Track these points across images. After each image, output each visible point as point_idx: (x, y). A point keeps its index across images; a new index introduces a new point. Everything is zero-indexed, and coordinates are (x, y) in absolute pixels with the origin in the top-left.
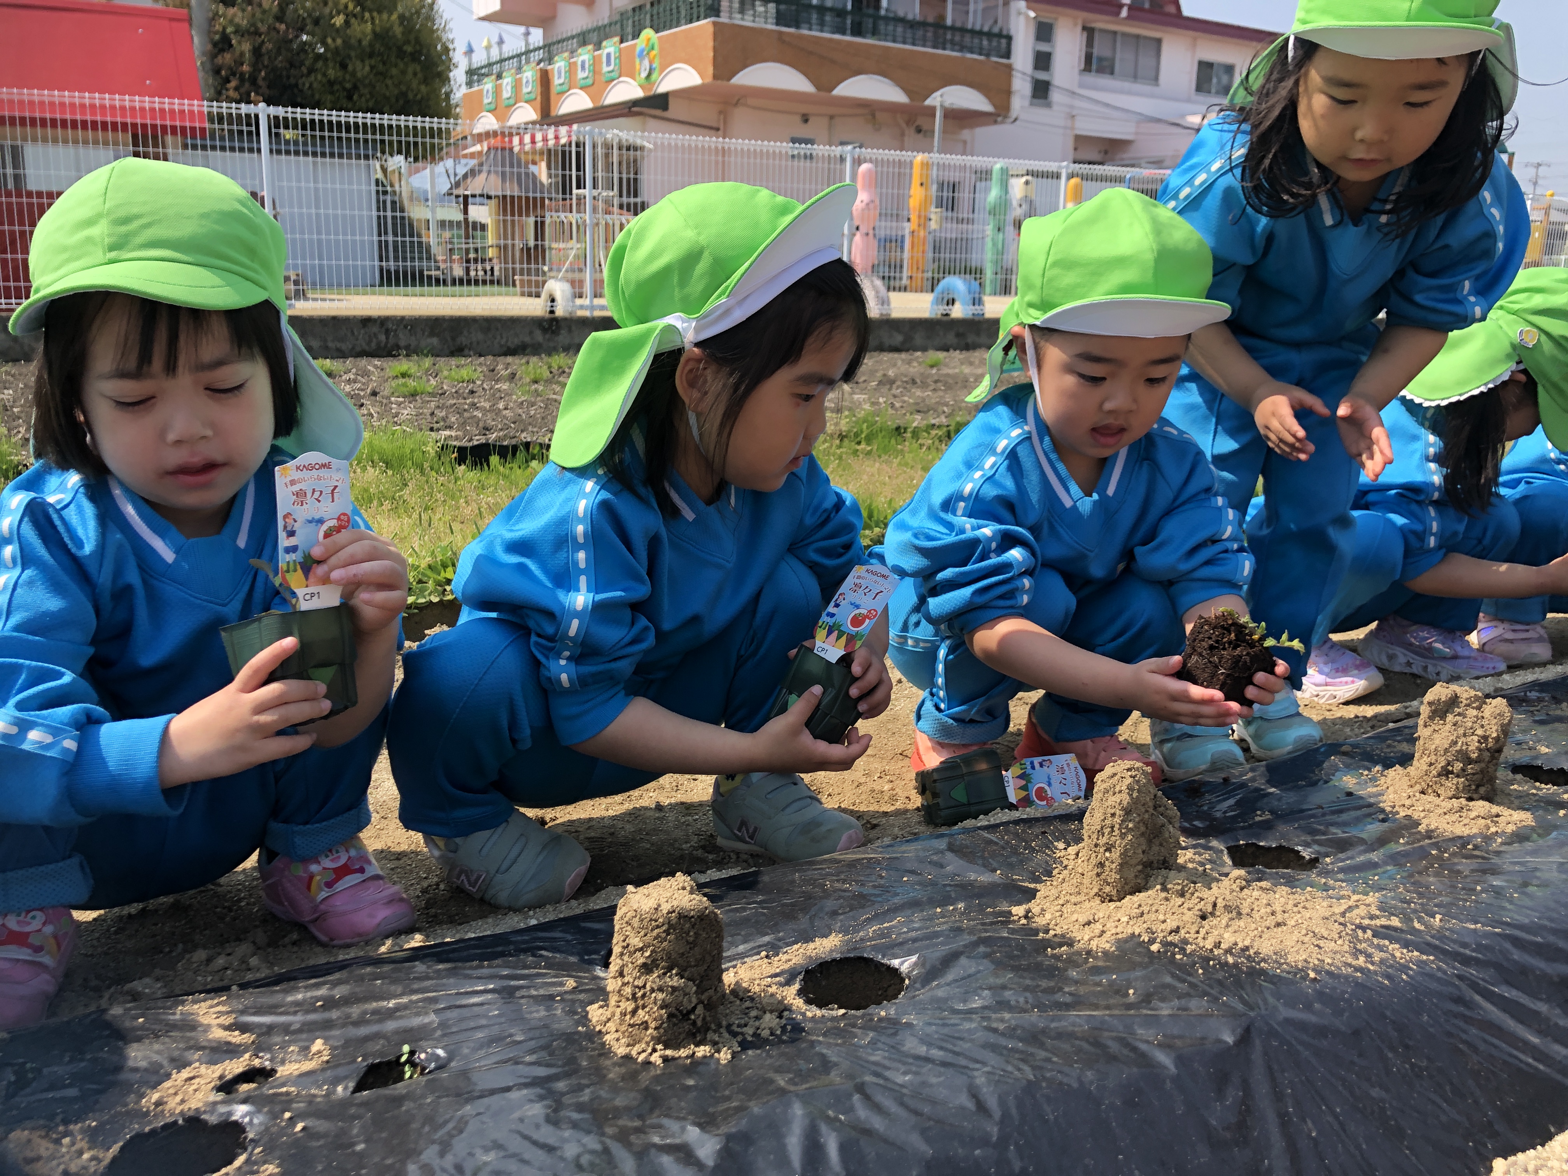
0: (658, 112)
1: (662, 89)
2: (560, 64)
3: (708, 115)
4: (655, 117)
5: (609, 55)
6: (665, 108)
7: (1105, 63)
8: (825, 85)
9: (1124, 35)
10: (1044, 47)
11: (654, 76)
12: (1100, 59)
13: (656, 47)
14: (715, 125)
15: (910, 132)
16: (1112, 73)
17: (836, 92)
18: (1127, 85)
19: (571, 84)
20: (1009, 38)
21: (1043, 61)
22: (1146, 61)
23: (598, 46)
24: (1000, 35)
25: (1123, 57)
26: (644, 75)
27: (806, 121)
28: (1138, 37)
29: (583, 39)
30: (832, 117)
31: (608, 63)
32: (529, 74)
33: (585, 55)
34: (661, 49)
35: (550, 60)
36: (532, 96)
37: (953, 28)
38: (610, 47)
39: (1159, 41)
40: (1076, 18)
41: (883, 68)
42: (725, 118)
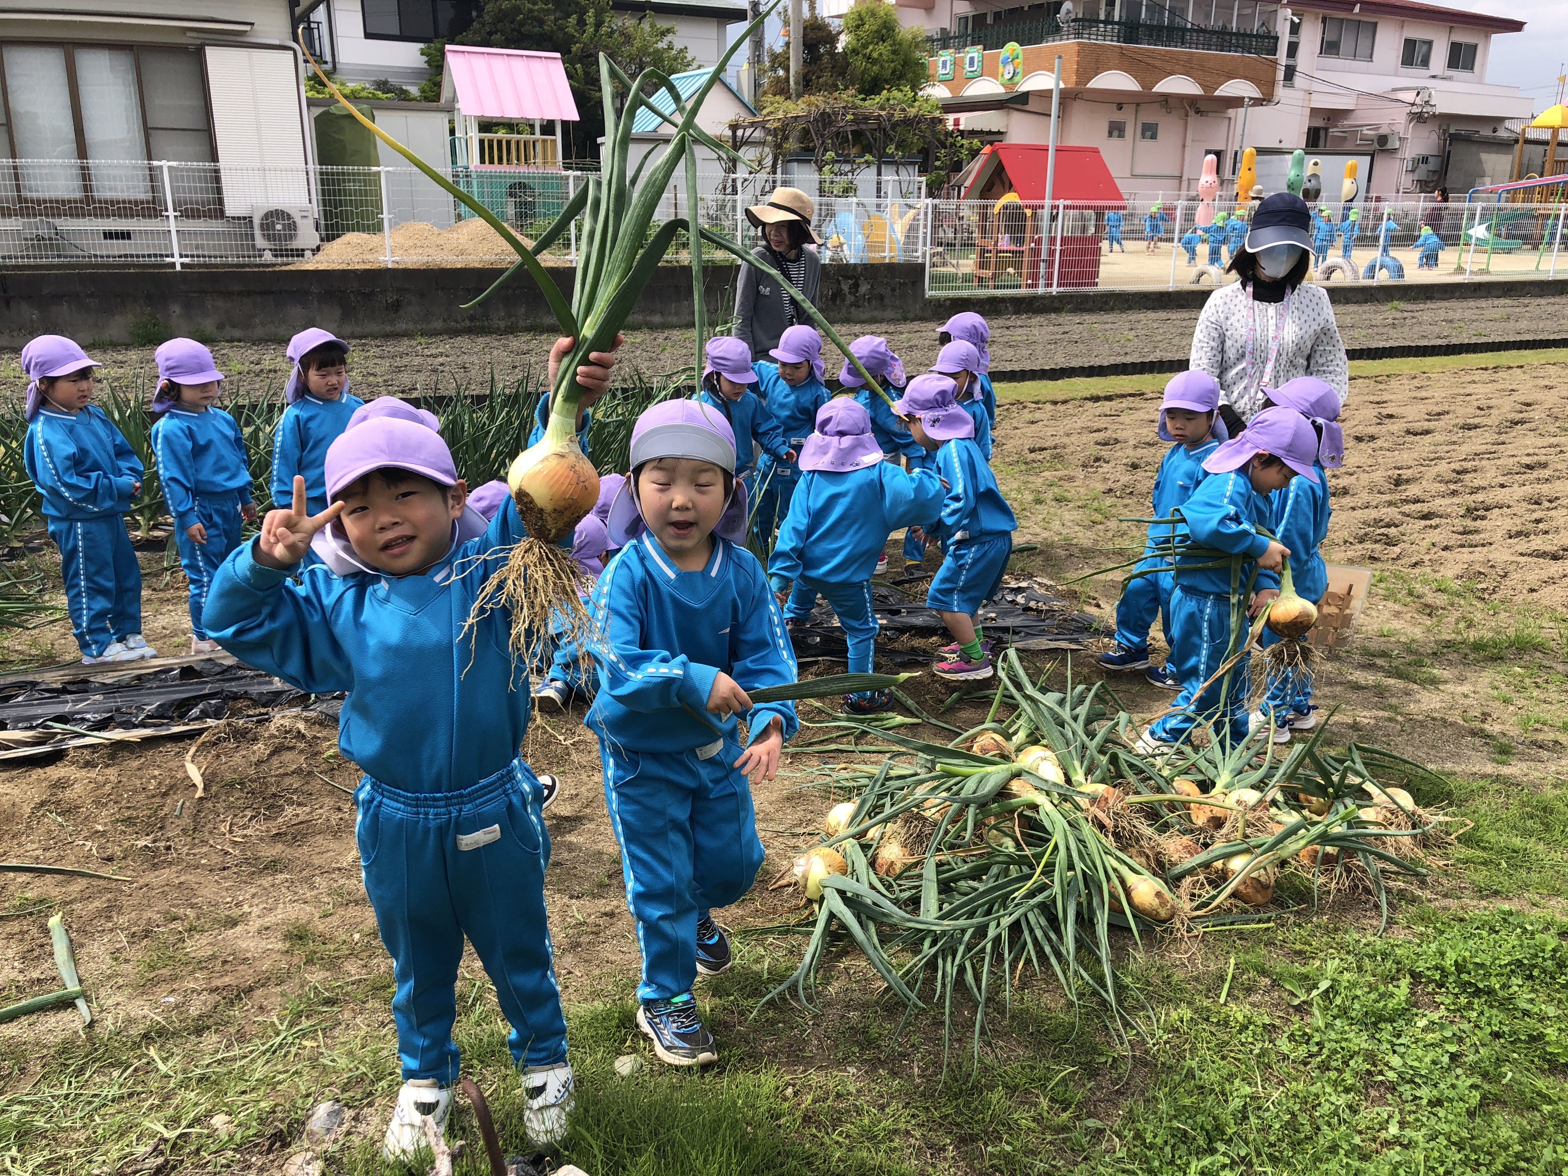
0: (1021, 107)
1: (1024, 88)
4: (1017, 110)
6: (1027, 103)
7: (1335, 47)
8: (1148, 85)
10: (1294, 39)
12: (1329, 43)
15: (1192, 113)
16: (1338, 54)
17: (1155, 89)
18: (1348, 63)
20: (1277, 39)
21: (1293, 50)
22: (1364, 42)
23: (960, 50)
24: (1269, 37)
25: (1346, 40)
26: (1007, 77)
27: (1121, 108)
28: (1359, 22)
30: (1138, 104)
34: (1025, 59)
37: (1237, 34)
39: (1375, 25)
40: (1317, 14)
41: (1188, 69)
42: (1064, 109)
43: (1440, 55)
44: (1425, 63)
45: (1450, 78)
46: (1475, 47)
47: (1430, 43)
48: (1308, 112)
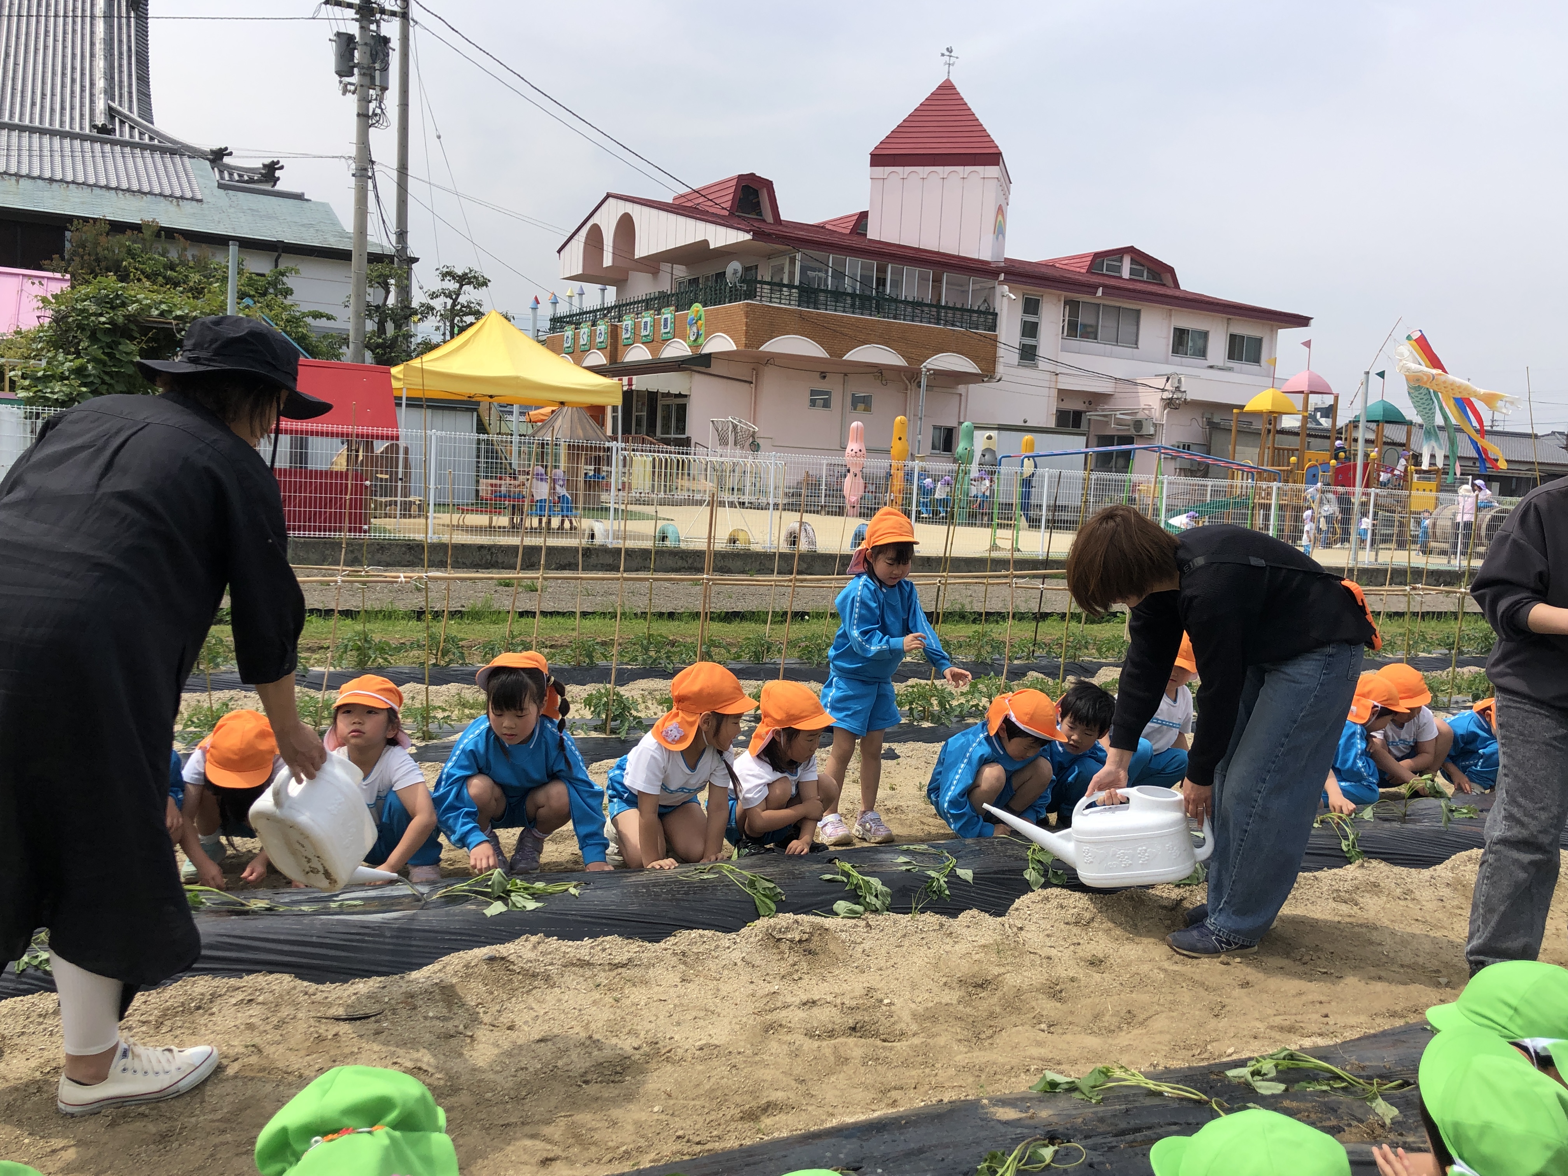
0: (703, 369)
1: (706, 350)
2: (628, 322)
3: (742, 371)
4: (699, 372)
5: (666, 319)
6: (708, 365)
7: (1089, 330)
8: (837, 353)
9: (1104, 306)
10: (1031, 318)
11: (700, 340)
12: (1084, 326)
13: (703, 318)
14: (749, 379)
16: (1095, 338)
17: (846, 357)
18: (1108, 348)
19: (636, 338)
20: (994, 315)
21: (1030, 330)
22: (1126, 328)
23: (659, 311)
24: (987, 313)
25: (1105, 325)
26: (692, 338)
27: (824, 377)
28: (1116, 308)
29: (648, 303)
30: (846, 375)
31: (666, 326)
32: (602, 327)
33: (647, 318)
34: (707, 320)
35: (620, 318)
36: (603, 345)
37: (947, 308)
38: (668, 314)
39: (1138, 312)
40: (1059, 296)
41: (886, 339)
42: (757, 374)
43: (1218, 346)
44: (1202, 353)
45: (1230, 369)
46: (1259, 341)
47: (1205, 335)
48: (1055, 393)
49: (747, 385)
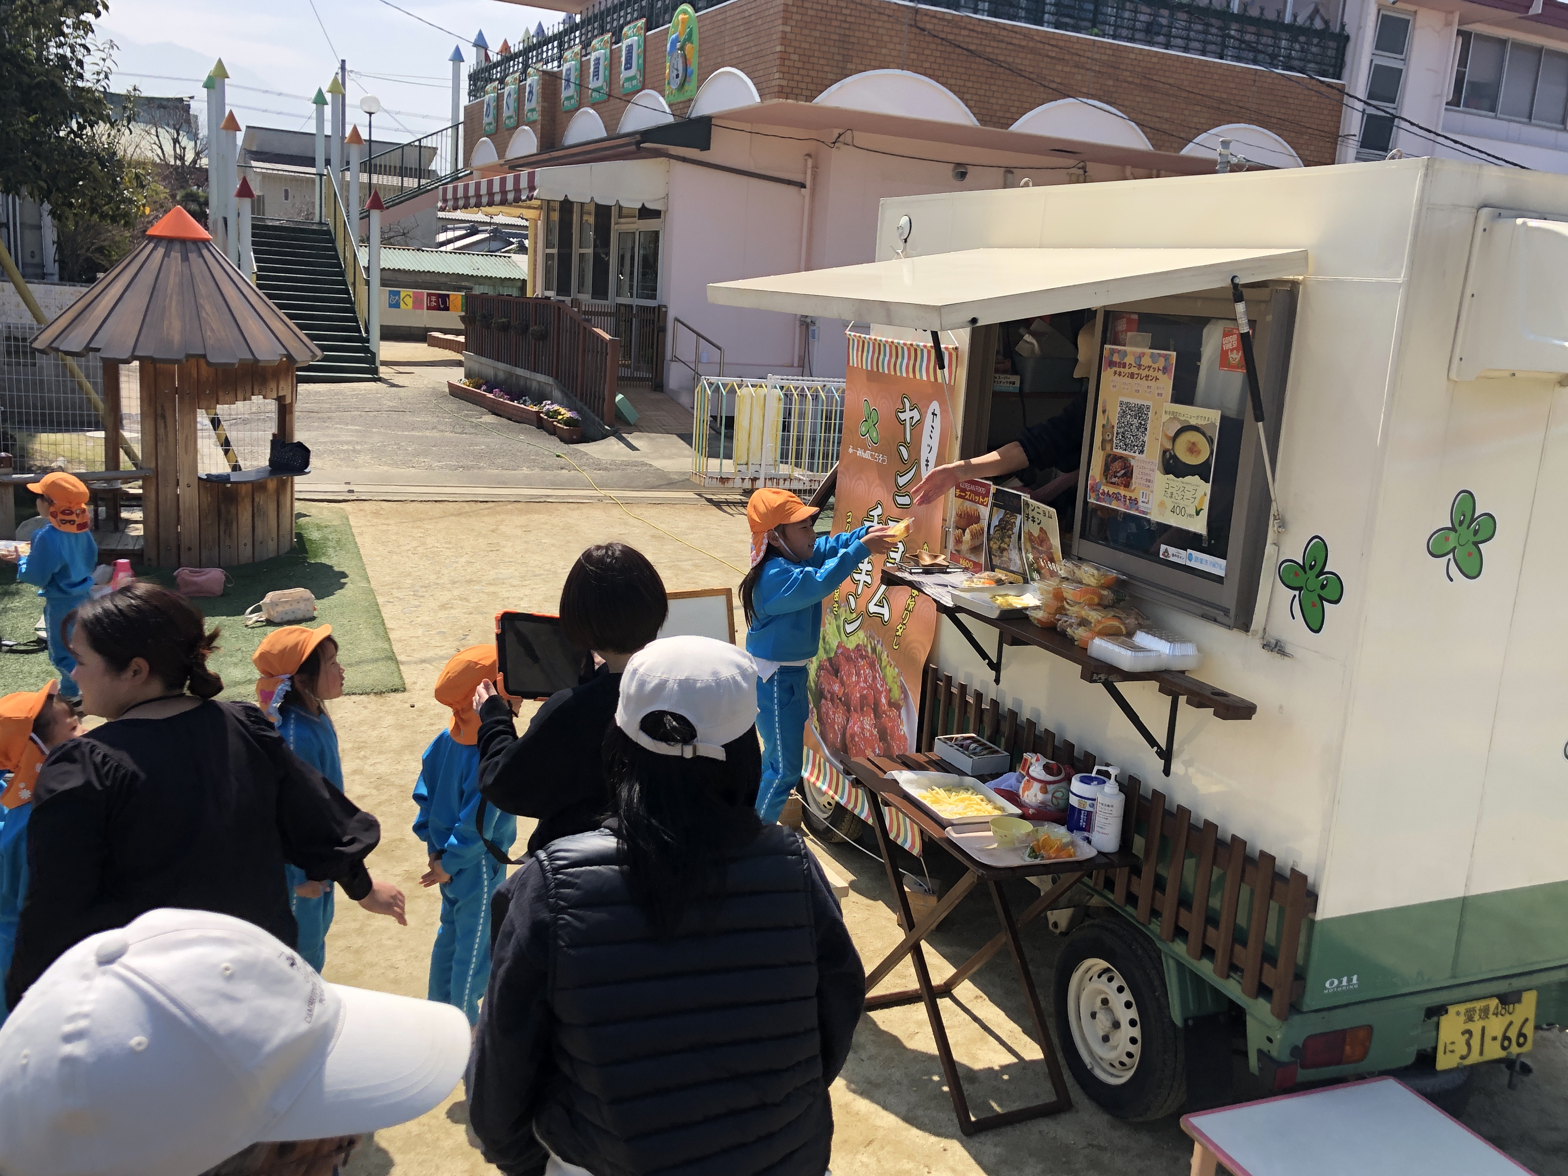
0: (690, 152)
1: (702, 109)
3: (784, 160)
4: (684, 160)
5: (630, 49)
6: (705, 146)
7: (1484, 93)
8: (996, 115)
9: (1518, 46)
10: (1389, 61)
11: (690, 89)
12: (1473, 84)
13: (695, 37)
14: (798, 178)
16: (1493, 109)
17: (1016, 127)
18: (1515, 128)
19: (581, 98)
20: (1343, 40)
21: (1386, 84)
22: (1547, 90)
23: (619, 33)
24: (1324, 34)
25: (1513, 82)
26: (675, 84)
27: (963, 175)
28: (1539, 51)
29: (603, 21)
30: (1008, 171)
31: (629, 64)
32: (534, 79)
33: (601, 50)
34: (701, 40)
36: (535, 116)
37: (1242, 18)
38: (634, 36)
40: (1450, 13)
41: (1106, 87)
42: (815, 167)
49: (792, 190)
